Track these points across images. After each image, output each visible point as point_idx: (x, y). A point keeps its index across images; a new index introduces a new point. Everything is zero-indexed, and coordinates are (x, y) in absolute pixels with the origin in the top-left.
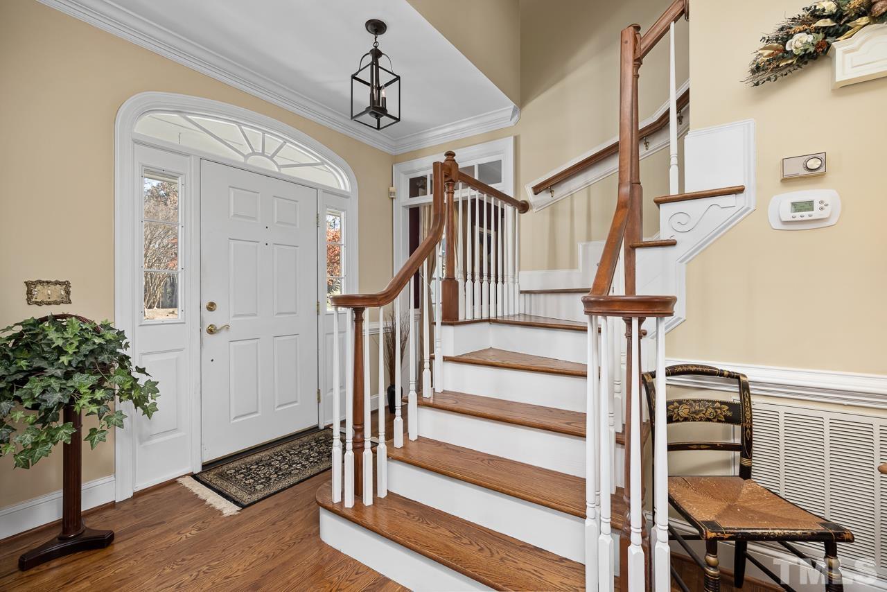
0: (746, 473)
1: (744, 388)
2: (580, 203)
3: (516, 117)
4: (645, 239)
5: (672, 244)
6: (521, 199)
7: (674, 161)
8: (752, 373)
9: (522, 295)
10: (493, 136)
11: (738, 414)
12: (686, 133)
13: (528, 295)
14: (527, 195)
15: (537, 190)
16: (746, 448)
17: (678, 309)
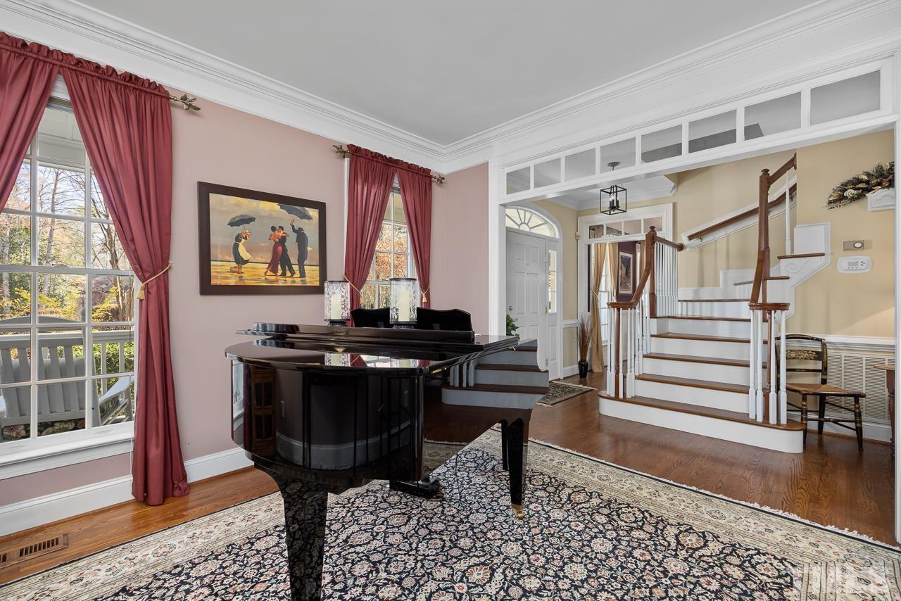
0: (824, 382)
1: (824, 345)
2: (722, 246)
3: (674, 191)
4: (771, 276)
5: (788, 278)
6: (678, 242)
7: (788, 238)
8: (828, 339)
9: (680, 303)
10: (657, 202)
11: (820, 356)
12: (795, 226)
13: (684, 303)
14: (683, 239)
15: (691, 238)
16: (824, 370)
17: (791, 308)
